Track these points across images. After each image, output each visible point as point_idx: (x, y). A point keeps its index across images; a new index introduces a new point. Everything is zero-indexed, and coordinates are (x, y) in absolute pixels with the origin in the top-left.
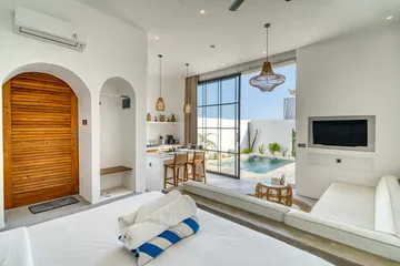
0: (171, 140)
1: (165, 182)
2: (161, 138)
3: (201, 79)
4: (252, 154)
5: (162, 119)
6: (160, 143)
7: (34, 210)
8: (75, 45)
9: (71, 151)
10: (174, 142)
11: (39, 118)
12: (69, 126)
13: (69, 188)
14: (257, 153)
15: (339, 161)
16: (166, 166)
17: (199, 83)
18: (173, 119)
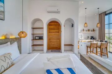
0: (92, 38)
1: (87, 52)
2: (88, 37)
5: (89, 30)
7: (52, 51)
8: (58, 12)
9: (59, 39)
10: (94, 39)
11: (53, 31)
12: (59, 33)
13: (59, 48)
16: (87, 47)
18: (94, 30)
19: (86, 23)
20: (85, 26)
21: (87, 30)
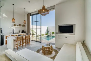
0: (23, 32)
1: (15, 46)
2: (20, 31)
3: (31, 14)
4: (48, 35)
5: (20, 25)
6: (20, 33)
10: (24, 32)
14: (49, 34)
15: (66, 37)
17: (31, 15)
18: (24, 26)
19: (13, 19)
20: (13, 22)
21: (18, 25)
